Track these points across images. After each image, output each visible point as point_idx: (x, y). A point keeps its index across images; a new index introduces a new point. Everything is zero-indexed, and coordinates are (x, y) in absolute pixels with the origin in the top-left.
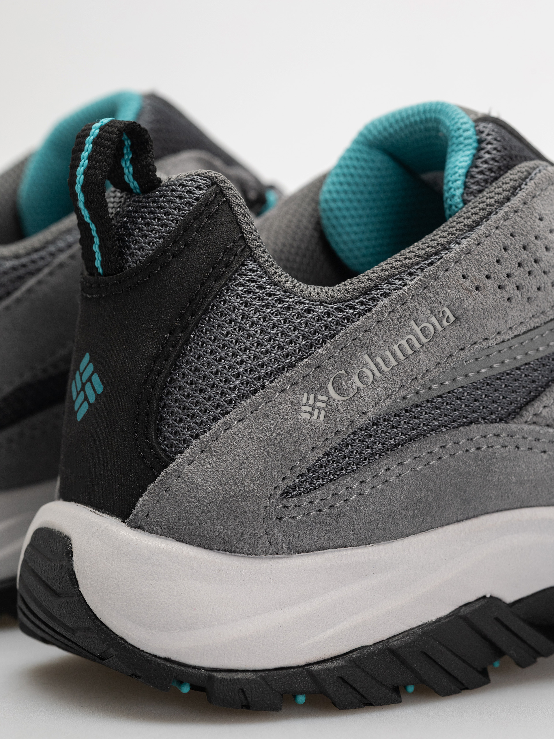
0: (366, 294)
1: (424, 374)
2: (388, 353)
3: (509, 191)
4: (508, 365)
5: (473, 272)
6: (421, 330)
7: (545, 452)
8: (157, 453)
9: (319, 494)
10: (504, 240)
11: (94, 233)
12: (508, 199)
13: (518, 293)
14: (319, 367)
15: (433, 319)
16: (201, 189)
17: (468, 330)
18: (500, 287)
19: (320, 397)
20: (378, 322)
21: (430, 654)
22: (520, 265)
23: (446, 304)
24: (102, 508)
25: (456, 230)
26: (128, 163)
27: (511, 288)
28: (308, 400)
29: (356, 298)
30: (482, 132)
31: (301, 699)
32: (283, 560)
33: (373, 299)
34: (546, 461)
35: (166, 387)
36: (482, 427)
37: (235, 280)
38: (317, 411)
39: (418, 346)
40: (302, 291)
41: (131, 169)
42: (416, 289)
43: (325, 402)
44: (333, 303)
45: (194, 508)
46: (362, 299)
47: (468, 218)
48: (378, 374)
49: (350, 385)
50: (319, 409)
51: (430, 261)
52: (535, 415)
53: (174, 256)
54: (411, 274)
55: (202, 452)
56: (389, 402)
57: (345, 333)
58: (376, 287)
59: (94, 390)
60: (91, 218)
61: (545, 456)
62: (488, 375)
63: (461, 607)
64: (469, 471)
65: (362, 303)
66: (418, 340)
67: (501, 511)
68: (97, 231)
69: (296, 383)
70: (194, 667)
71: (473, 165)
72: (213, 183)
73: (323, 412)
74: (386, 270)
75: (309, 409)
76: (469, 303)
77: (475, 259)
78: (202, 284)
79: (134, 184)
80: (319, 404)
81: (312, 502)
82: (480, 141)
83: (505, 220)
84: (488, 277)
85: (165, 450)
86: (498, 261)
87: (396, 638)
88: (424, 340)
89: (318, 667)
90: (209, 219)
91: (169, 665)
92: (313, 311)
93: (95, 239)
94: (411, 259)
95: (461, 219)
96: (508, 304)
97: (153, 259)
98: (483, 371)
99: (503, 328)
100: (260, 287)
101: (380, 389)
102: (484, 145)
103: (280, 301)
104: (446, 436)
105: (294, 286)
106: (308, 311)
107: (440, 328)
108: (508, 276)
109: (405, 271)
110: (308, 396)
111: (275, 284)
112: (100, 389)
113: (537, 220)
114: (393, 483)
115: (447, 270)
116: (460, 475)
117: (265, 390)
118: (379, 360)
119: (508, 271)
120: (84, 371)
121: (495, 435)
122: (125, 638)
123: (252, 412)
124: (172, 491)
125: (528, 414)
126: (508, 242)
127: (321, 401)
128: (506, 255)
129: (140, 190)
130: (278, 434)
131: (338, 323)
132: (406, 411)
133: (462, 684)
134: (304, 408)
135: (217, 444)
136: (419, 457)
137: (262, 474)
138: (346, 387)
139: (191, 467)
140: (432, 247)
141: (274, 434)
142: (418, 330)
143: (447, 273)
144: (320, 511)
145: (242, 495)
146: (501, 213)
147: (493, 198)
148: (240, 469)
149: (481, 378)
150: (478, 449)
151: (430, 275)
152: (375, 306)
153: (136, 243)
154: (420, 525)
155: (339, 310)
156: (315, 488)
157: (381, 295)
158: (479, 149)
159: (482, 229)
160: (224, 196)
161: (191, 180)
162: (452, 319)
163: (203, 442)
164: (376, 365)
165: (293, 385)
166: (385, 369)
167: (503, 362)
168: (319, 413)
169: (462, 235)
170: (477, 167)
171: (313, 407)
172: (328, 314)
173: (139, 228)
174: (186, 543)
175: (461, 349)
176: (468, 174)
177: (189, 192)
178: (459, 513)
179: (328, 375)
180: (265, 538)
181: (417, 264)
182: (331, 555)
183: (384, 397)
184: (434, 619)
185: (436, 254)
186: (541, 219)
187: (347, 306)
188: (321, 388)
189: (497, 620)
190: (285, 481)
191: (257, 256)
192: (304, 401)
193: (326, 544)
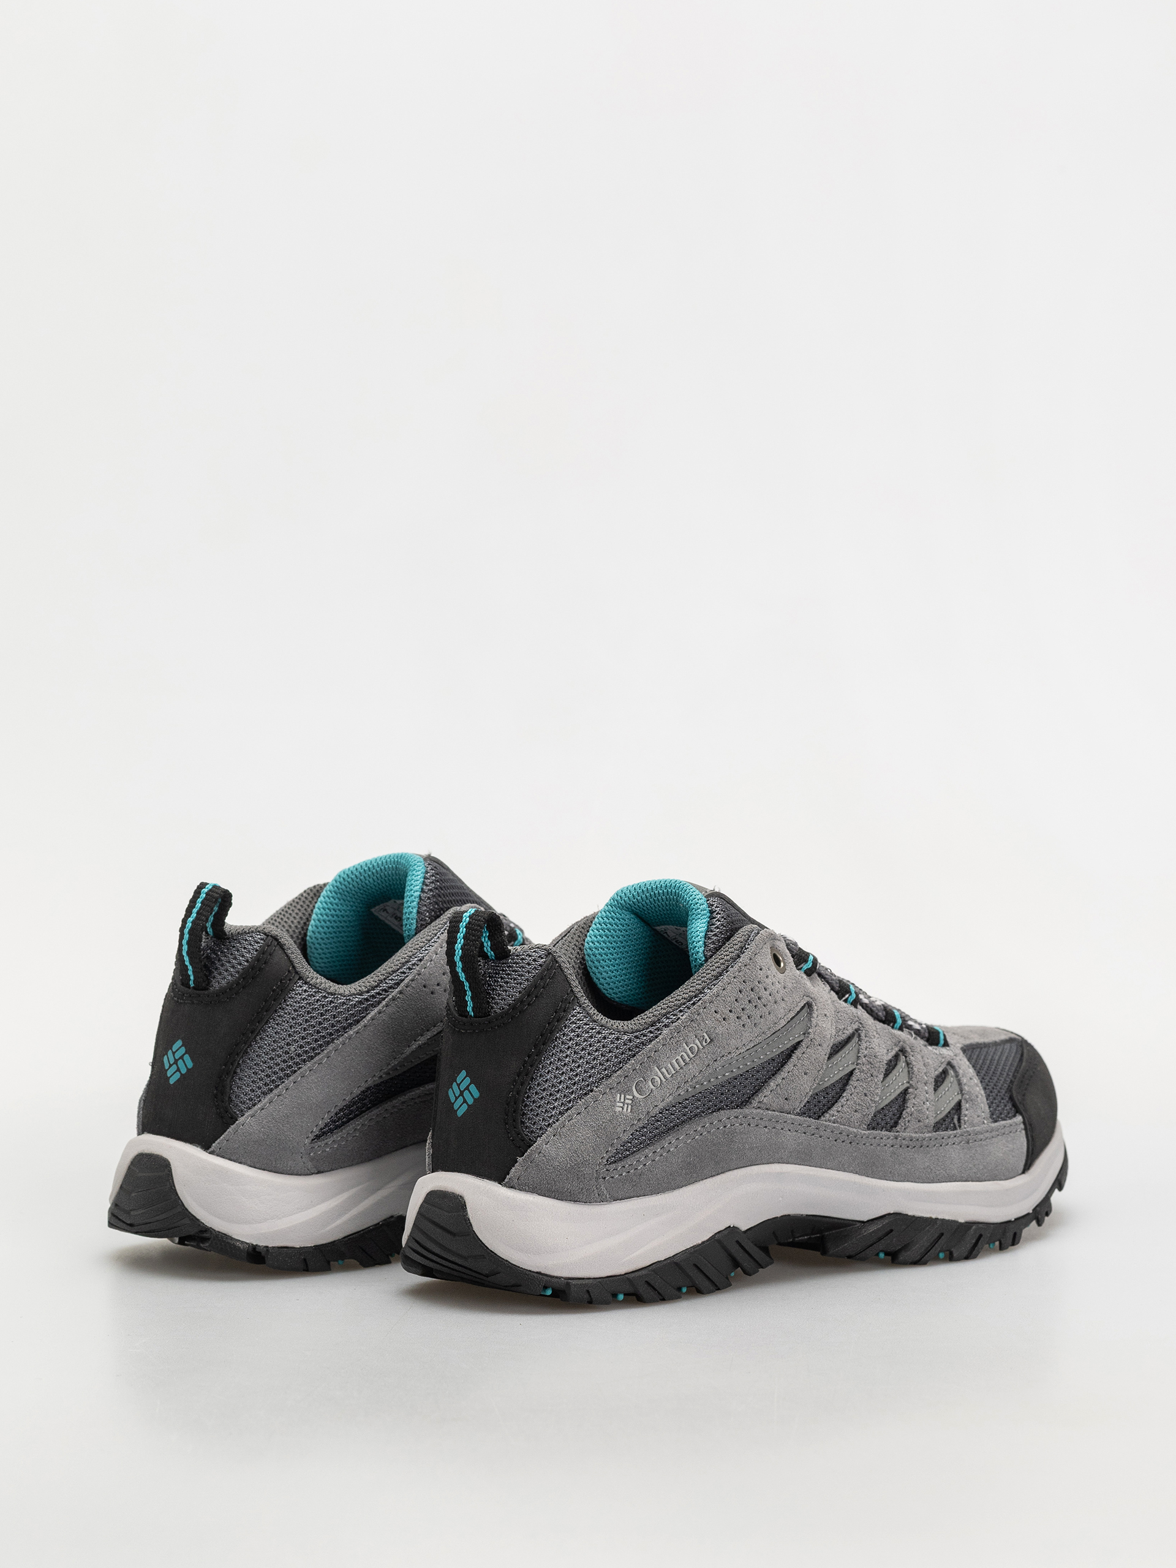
0: (652, 1026)
1: (692, 1078)
2: (669, 1065)
3: (738, 950)
4: (742, 1069)
5: (721, 1009)
6: (690, 1049)
7: (766, 1127)
8: (522, 1137)
9: (629, 1161)
10: (739, 986)
11: (467, 988)
12: (739, 957)
13: (749, 1020)
14: (627, 1076)
15: (697, 1041)
16: (542, 958)
17: (719, 1048)
18: (738, 1018)
19: (628, 1097)
20: (663, 1045)
21: (699, 1266)
22: (750, 1001)
23: (705, 1031)
24: (482, 1176)
25: (707, 979)
26: (487, 939)
27: (744, 1017)
28: (620, 1099)
29: (647, 1029)
30: (713, 905)
31: (621, 1297)
32: (606, 1206)
33: (658, 1029)
34: (767, 1133)
35: (527, 1093)
36: (727, 1112)
37: (569, 1020)
38: (626, 1105)
39: (688, 1059)
40: (612, 1025)
41: (489, 943)
42: (686, 1022)
43: (631, 1100)
44: (632, 1033)
45: (551, 1173)
46: (650, 1029)
47: (714, 971)
48: (664, 1080)
49: (647, 1088)
50: (627, 1104)
51: (692, 1002)
52: (759, 1102)
53: (529, 1004)
54: (681, 1011)
55: (554, 1136)
56: (671, 1098)
57: (643, 1053)
58: (659, 1021)
59: (472, 1095)
60: (466, 979)
61: (766, 1130)
62: (730, 1077)
63: (716, 1234)
64: (719, 1142)
65: (651, 1032)
66: (688, 1056)
67: (739, 1168)
68: (470, 987)
69: (613, 1088)
70: (557, 1277)
71: (708, 930)
72: (550, 953)
73: (630, 1106)
74: (665, 1009)
75: (621, 1105)
76: (720, 1030)
77: (722, 1000)
78: (549, 1024)
79: (491, 954)
80: (627, 1101)
81: (624, 1167)
82: (711, 912)
83: (739, 972)
84: (731, 1011)
85: (527, 1135)
86: (736, 1000)
87: (678, 1255)
88: (692, 1056)
89: (633, 1275)
90: (550, 979)
91: (541, 1276)
92: (621, 1039)
93: (467, 992)
94: (680, 1000)
95: (709, 971)
96: (743, 1028)
97: (513, 1007)
98: (727, 1074)
99: (740, 1045)
100: (586, 1024)
101: (665, 1090)
102: (714, 915)
103: (599, 1033)
104: (706, 1119)
105: (607, 1022)
106: (618, 1039)
107: (701, 1047)
108: (743, 1009)
109: (677, 1009)
110: (620, 1096)
111: (595, 1021)
112: (476, 1094)
113: (759, 971)
114: (673, 1152)
115: (705, 1008)
116: (714, 1145)
117: (593, 1093)
118: (664, 1070)
119: (742, 1006)
120: (461, 1082)
121: (735, 1117)
122: (509, 1260)
123: (585, 1108)
124: (535, 1162)
125: (755, 1103)
126: (742, 987)
127: (628, 1099)
128: (741, 996)
129: (495, 957)
130: (603, 1122)
131: (637, 1047)
132: (680, 1103)
133: (716, 1286)
134: (618, 1104)
135: (564, 1130)
136: (689, 1134)
137: (594, 1149)
138: (644, 1089)
139: (547, 1146)
140: (693, 992)
141: (601, 1122)
142: (688, 1049)
143: (705, 1010)
144: (629, 1172)
145: (582, 1163)
146: (736, 967)
147: (728, 955)
148: (580, 1146)
149: (725, 1079)
150: (725, 1127)
151: (695, 1012)
152: (660, 1034)
153: (499, 996)
154: (689, 1180)
155: (636, 1037)
156: (625, 1157)
157: (663, 1026)
158: (712, 918)
159: (725, 978)
160: (557, 962)
161: (534, 952)
162: (709, 1040)
163: (555, 1129)
164: (663, 1074)
165: (611, 1089)
166: (668, 1076)
167: (739, 1068)
168: (628, 1107)
169: (711, 983)
170: (712, 931)
171: (623, 1103)
172: (630, 1041)
173: (500, 985)
174: (545, 1196)
175: (715, 1061)
176: (706, 936)
177: (534, 960)
178: (713, 1170)
179: (633, 1081)
180: (596, 1191)
181: (684, 1004)
182: (636, 1202)
183: (668, 1095)
184: (700, 1242)
185: (695, 997)
186: (761, 969)
187: (641, 1035)
188: (628, 1091)
189: (738, 1242)
190: (608, 1153)
191: (582, 1002)
192: (618, 1100)
193: (632, 1195)
